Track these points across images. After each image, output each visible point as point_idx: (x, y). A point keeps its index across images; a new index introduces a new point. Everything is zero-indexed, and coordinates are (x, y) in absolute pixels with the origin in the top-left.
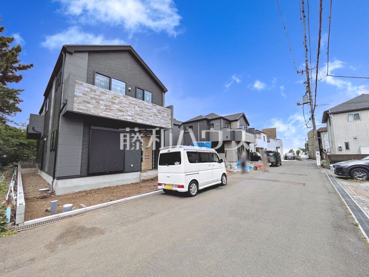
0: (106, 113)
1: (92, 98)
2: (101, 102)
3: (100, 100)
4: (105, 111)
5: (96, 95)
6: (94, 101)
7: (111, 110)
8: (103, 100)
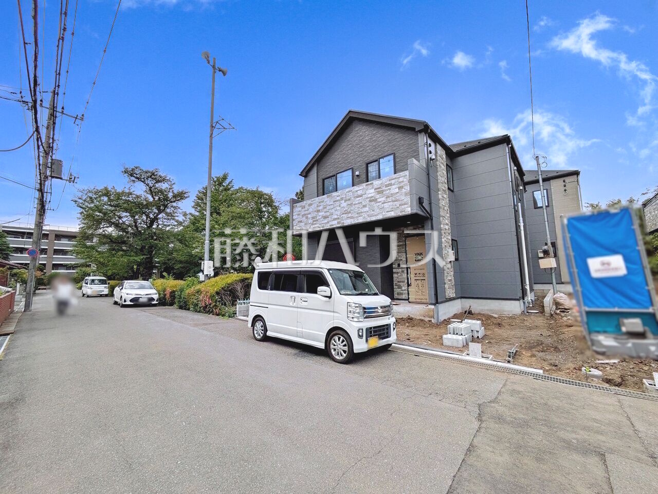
0: (314, 226)
1: (303, 216)
2: (309, 216)
3: (308, 214)
4: (313, 224)
5: (305, 211)
6: (304, 218)
7: (317, 220)
8: (310, 213)
